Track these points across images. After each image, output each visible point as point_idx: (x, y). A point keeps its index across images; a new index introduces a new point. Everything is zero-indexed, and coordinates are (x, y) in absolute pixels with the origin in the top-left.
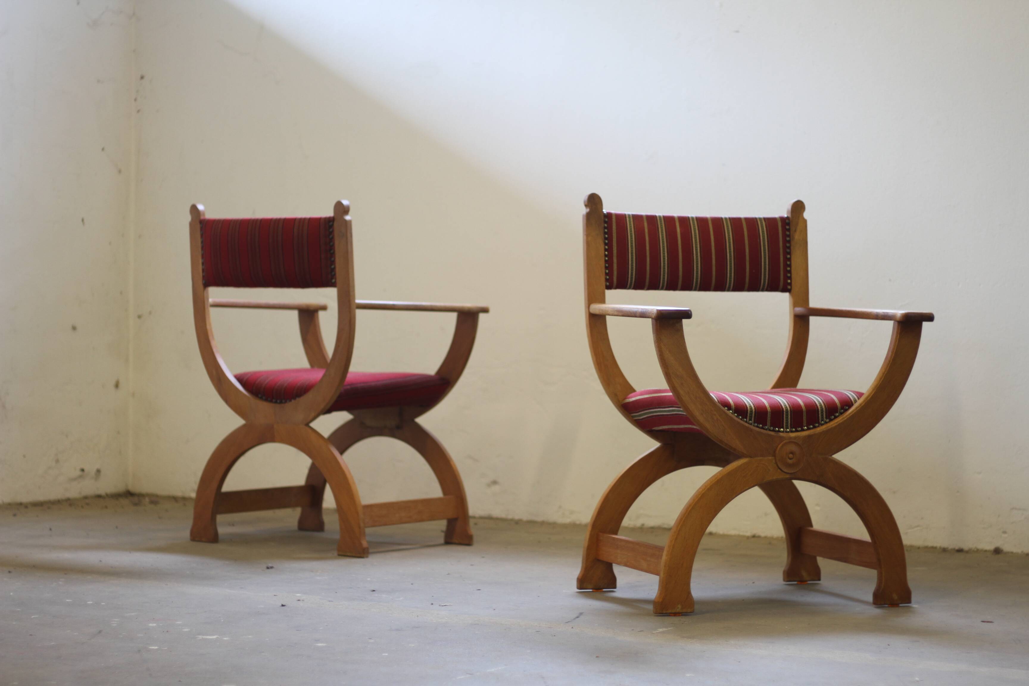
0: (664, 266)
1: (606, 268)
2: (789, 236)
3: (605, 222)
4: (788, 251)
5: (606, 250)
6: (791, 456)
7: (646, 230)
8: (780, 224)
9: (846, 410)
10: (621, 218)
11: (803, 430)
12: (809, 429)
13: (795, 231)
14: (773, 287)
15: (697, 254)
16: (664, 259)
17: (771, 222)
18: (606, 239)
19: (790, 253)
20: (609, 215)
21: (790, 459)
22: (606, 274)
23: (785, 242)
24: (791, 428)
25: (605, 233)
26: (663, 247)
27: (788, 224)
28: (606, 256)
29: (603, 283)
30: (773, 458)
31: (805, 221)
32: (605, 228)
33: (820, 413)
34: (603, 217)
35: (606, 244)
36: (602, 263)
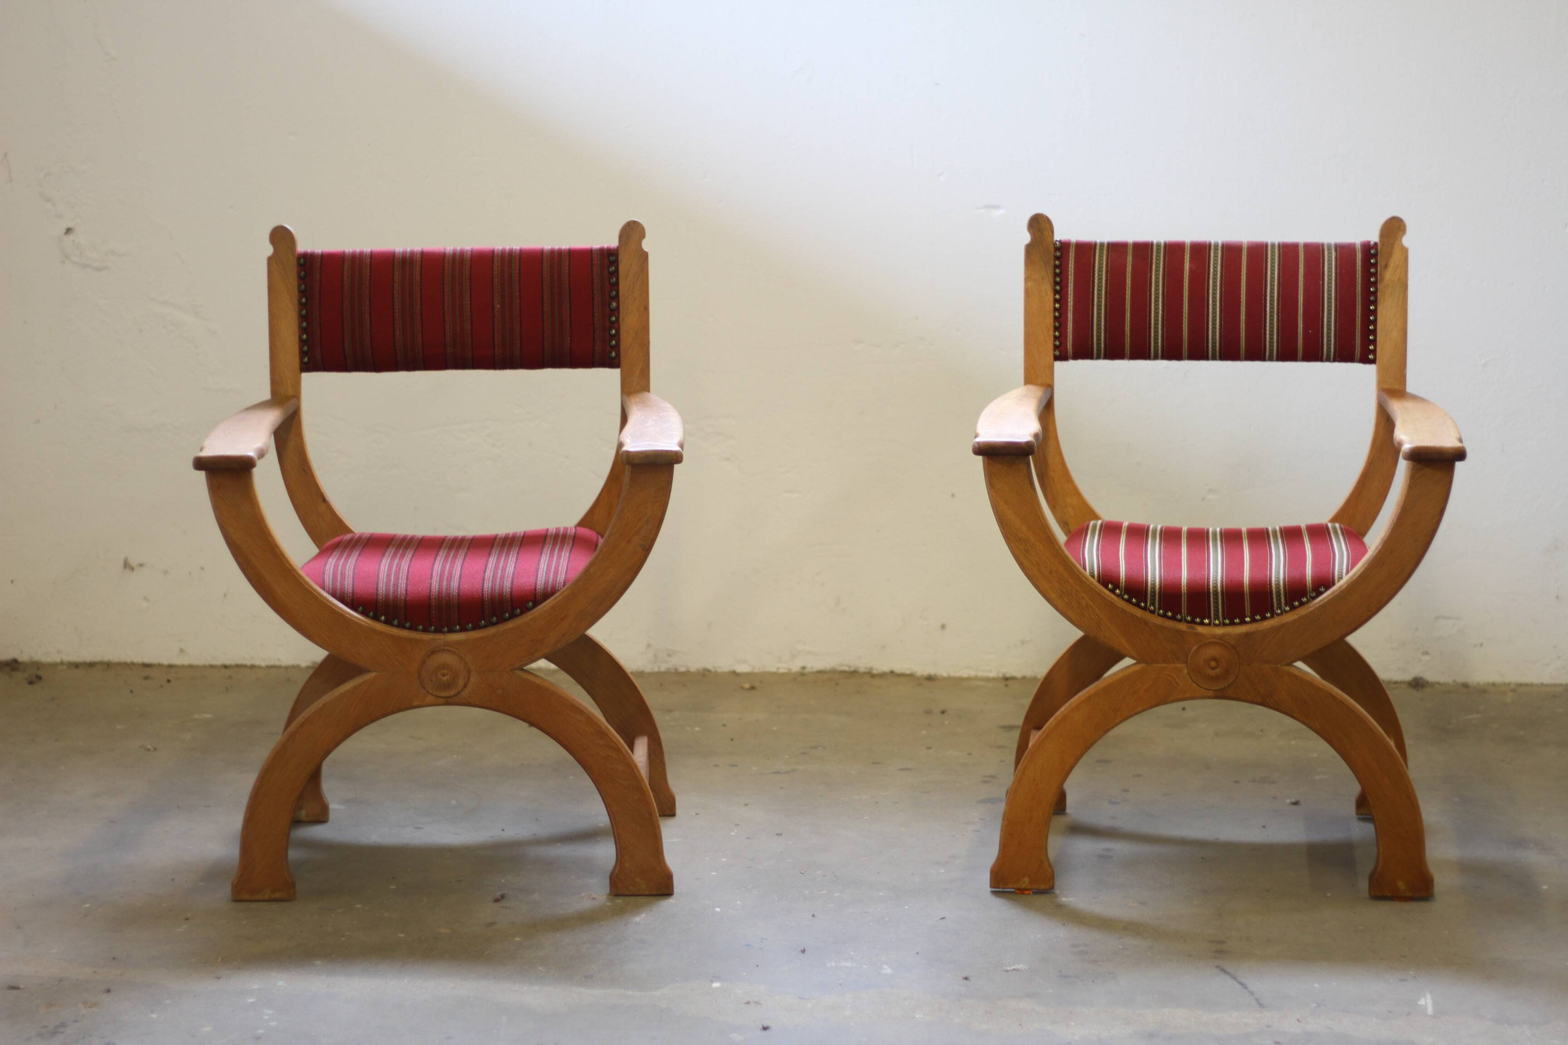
0: (1156, 324)
1: (1056, 329)
2: (1375, 275)
3: (1056, 258)
4: (1370, 298)
5: (1056, 301)
6: (1213, 664)
7: (1129, 269)
8: (1359, 256)
9: (1320, 594)
10: (1085, 250)
11: (1243, 622)
12: (1253, 620)
13: (1386, 266)
14: (1344, 355)
15: (1214, 305)
16: (1156, 313)
17: (1345, 252)
18: (1056, 283)
19: (1375, 302)
20: (1064, 246)
21: (1213, 669)
22: (1056, 338)
23: (1367, 284)
24: (1224, 618)
25: (1056, 275)
26: (1157, 294)
27: (1375, 256)
28: (1055, 309)
29: (1050, 352)
30: (1184, 665)
31: (1405, 251)
32: (1056, 267)
33: (1274, 596)
34: (1052, 250)
35: (1056, 292)
36: (1049, 321)
